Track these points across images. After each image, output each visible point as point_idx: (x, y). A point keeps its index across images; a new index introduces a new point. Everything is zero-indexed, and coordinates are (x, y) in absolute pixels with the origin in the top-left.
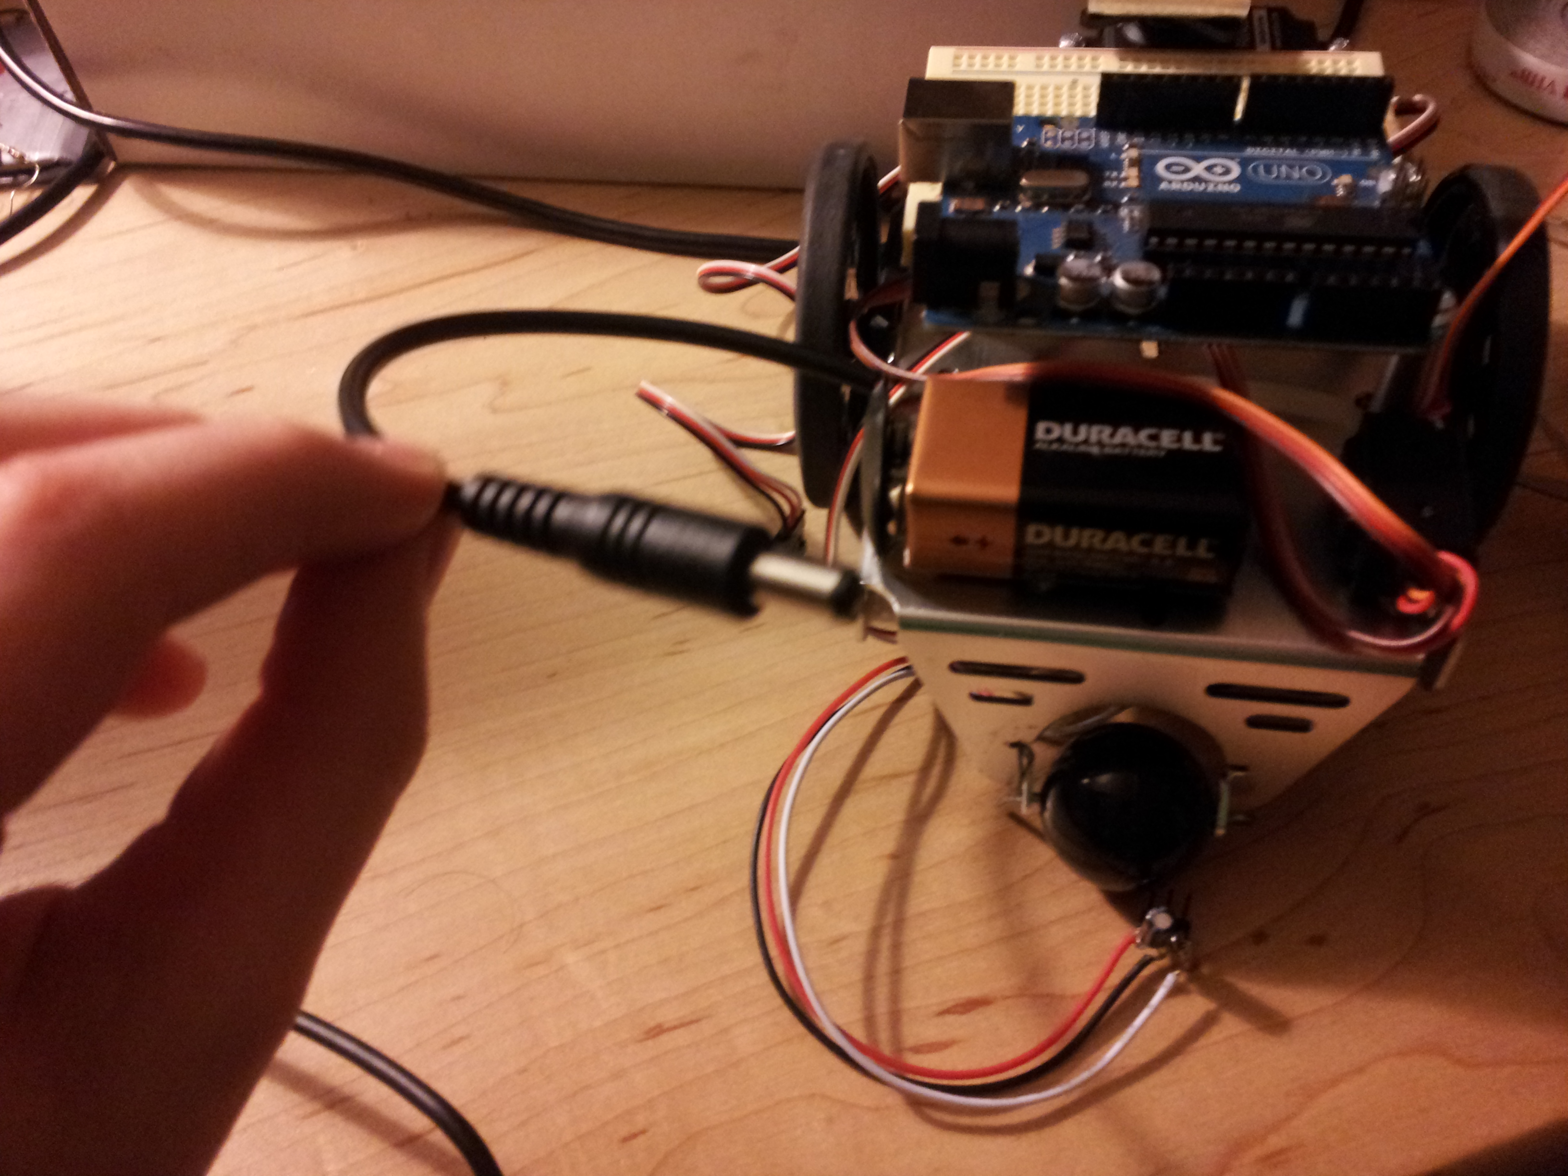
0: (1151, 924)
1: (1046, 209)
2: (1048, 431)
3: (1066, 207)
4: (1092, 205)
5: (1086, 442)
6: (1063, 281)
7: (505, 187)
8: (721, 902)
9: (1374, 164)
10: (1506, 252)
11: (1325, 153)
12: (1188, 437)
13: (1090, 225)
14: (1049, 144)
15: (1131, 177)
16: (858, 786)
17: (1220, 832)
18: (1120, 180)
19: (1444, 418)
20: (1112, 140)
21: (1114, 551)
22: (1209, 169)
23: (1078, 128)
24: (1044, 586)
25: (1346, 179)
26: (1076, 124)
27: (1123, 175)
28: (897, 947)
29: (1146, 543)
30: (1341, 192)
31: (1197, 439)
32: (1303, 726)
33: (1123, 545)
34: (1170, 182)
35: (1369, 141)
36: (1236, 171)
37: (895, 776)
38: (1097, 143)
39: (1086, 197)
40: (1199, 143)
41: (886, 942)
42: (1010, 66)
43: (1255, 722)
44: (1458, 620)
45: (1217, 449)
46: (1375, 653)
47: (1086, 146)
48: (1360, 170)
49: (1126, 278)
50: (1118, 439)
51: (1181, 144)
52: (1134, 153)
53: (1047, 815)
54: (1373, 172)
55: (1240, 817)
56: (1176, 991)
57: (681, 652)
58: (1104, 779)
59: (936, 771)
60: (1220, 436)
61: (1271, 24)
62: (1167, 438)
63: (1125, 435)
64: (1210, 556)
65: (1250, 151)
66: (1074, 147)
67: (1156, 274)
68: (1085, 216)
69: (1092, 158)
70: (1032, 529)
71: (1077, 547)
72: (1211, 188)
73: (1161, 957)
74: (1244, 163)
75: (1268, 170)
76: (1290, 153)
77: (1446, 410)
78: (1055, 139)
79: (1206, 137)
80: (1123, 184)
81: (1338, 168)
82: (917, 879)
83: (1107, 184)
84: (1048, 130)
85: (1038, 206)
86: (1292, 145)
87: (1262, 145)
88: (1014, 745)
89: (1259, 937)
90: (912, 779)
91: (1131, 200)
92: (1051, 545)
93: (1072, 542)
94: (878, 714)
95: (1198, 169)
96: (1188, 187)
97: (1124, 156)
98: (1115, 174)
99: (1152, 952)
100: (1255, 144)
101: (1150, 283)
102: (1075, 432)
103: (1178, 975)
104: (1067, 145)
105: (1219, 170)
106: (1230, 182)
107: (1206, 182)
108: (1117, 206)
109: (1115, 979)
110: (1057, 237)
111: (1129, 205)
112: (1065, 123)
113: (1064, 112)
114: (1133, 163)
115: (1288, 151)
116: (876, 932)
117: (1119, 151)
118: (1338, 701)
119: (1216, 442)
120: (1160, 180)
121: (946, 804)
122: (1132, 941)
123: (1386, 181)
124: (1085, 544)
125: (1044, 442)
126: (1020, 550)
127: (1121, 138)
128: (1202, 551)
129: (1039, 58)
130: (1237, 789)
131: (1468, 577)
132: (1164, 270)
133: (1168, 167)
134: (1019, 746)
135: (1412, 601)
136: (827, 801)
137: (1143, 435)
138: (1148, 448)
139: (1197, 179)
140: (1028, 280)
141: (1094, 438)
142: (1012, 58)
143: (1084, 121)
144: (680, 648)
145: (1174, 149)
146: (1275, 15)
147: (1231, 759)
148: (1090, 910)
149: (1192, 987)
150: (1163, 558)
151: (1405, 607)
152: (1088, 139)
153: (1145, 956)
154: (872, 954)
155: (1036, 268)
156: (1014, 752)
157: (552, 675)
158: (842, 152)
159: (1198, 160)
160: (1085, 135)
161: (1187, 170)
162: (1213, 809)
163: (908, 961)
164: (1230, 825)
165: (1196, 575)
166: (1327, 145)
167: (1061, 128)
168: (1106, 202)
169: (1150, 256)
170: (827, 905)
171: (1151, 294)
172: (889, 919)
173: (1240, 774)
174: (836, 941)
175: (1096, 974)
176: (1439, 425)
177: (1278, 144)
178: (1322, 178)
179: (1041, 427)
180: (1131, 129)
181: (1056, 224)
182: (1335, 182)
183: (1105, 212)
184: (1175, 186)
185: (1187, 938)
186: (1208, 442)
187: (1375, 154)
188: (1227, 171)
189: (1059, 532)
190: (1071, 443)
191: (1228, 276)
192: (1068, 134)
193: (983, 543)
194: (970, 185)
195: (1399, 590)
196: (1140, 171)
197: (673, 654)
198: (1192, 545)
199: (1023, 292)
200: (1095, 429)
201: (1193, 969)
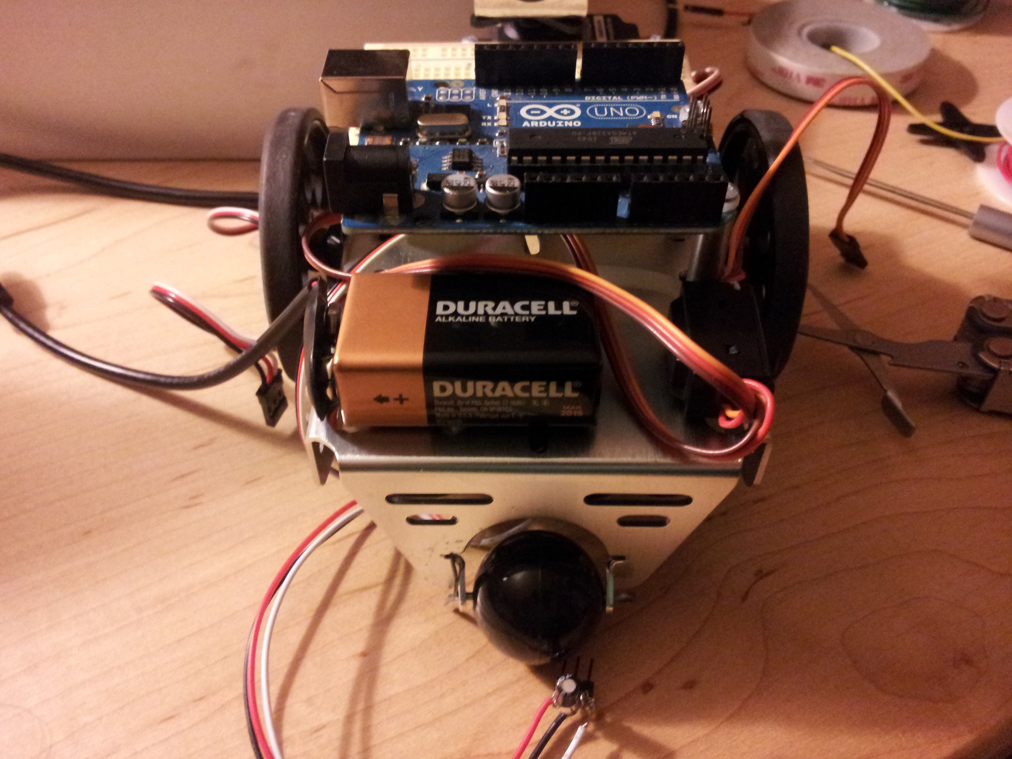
0: (560, 690)
1: (437, 143)
2: (446, 308)
3: (453, 141)
4: (472, 139)
5: (475, 314)
6: (446, 190)
7: (75, 167)
8: (223, 707)
9: (677, 104)
10: (774, 165)
11: (641, 98)
12: (551, 305)
13: (470, 153)
14: (441, 99)
15: (502, 119)
16: (335, 600)
17: (609, 609)
18: (493, 121)
19: (740, 283)
20: (488, 95)
21: (503, 397)
22: (558, 112)
23: (462, 88)
24: (454, 429)
25: (657, 114)
26: (462, 84)
27: (496, 118)
28: (366, 729)
29: (525, 389)
30: (653, 123)
31: (559, 307)
32: (660, 522)
33: (509, 393)
34: (530, 121)
35: (672, 89)
36: (578, 113)
37: (365, 589)
38: (477, 96)
39: (467, 134)
40: (551, 94)
41: (357, 726)
42: (423, 55)
43: (624, 522)
44: (761, 431)
45: (574, 313)
46: (705, 460)
47: (468, 99)
48: (666, 108)
49: (494, 187)
50: (499, 310)
51: (538, 95)
52: (504, 103)
53: (478, 609)
54: (675, 109)
55: (623, 596)
56: (587, 739)
57: (196, 505)
58: (519, 576)
59: (398, 581)
60: (576, 303)
61: (606, 23)
62: (536, 307)
63: (505, 307)
64: (576, 395)
65: (587, 99)
66: (460, 100)
67: (516, 183)
68: (467, 146)
69: (473, 107)
70: (436, 385)
71: (474, 396)
72: (560, 124)
73: (574, 713)
74: (583, 107)
75: (601, 111)
76: (617, 99)
77: (742, 276)
78: (446, 95)
79: (555, 90)
80: (496, 124)
81: (651, 107)
82: (383, 671)
83: (484, 124)
84: (442, 90)
85: (432, 141)
86: (618, 93)
87: (596, 94)
88: (447, 557)
89: (647, 687)
90: (379, 589)
91: (501, 134)
92: (454, 396)
93: (470, 392)
94: (352, 541)
95: (550, 112)
96: (543, 124)
97: (496, 105)
98: (489, 118)
99: (566, 710)
100: (590, 94)
101: (513, 189)
102: (466, 308)
103: (586, 727)
104: (455, 99)
105: (565, 112)
106: (573, 120)
107: (556, 120)
108: (491, 139)
109: (538, 736)
110: (446, 161)
111: (500, 138)
112: (454, 85)
113: (452, 77)
114: (502, 109)
115: (615, 98)
116: (349, 719)
117: (493, 101)
118: (685, 501)
119: (572, 308)
120: (524, 120)
121: (405, 607)
122: (550, 702)
123: (684, 115)
124: (480, 394)
125: (442, 316)
126: (430, 403)
127: (495, 93)
128: (569, 392)
129: (444, 50)
130: (619, 574)
131: (766, 397)
132: (521, 179)
133: (528, 112)
134: (453, 557)
135: (729, 419)
136: (311, 614)
137: (518, 306)
138: (522, 315)
139: (551, 119)
140: (423, 193)
141: (481, 311)
142: (424, 50)
143: (467, 83)
144: (197, 501)
145: (533, 99)
146: (609, 20)
147: (611, 552)
148: (519, 680)
149: (599, 734)
150: (540, 399)
151: (724, 424)
152: (471, 95)
153: (561, 714)
154: (346, 738)
155: (428, 185)
156: (448, 562)
157: (88, 533)
158: (293, 114)
159: (550, 106)
160: (468, 92)
161: (543, 112)
162: (604, 592)
163: (376, 740)
164: (617, 602)
165: (567, 411)
166: (643, 93)
167: (450, 87)
168: (483, 136)
169: (513, 170)
170: (310, 701)
171: (514, 197)
172: (361, 706)
173: (620, 562)
174: (318, 730)
175: (524, 732)
176: (738, 287)
177: (607, 93)
178: (638, 115)
179: (440, 305)
180: (501, 87)
181: (445, 153)
182: (649, 117)
183: (482, 143)
184: (534, 124)
185: (591, 696)
186: (567, 309)
187: (676, 97)
188: (572, 112)
189: (458, 385)
190: (462, 316)
191: (568, 180)
192: (456, 92)
193: (401, 399)
194: (381, 128)
195: (718, 412)
196: (508, 114)
197: (188, 507)
198: (561, 387)
199: (419, 202)
200: (481, 304)
201: (599, 718)
